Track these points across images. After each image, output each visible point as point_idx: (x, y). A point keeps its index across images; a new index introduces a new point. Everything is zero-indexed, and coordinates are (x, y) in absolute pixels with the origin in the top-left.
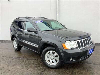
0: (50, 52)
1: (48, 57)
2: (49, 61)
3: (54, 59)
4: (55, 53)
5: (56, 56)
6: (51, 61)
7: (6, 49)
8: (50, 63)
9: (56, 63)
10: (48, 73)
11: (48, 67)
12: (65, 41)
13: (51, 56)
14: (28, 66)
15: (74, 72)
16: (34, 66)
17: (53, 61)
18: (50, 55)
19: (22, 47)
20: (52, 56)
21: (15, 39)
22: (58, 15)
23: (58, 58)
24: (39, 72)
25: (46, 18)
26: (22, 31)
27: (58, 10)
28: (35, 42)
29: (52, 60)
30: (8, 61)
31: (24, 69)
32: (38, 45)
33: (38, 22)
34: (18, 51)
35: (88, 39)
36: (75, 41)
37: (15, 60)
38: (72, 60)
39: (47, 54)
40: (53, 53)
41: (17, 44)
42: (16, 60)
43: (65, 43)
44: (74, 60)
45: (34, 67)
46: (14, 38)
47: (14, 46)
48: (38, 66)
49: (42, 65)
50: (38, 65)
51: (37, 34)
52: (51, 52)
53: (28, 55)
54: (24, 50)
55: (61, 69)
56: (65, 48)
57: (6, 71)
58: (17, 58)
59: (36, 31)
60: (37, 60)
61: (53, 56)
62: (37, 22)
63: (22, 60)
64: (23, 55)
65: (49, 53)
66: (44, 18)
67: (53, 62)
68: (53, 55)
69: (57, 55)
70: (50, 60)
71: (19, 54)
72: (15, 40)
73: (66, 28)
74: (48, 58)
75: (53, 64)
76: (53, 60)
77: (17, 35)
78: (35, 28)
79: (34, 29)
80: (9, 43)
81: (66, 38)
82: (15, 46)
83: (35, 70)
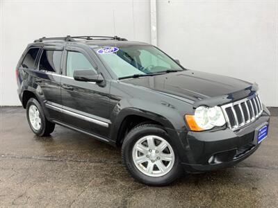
0: (146, 141)
1: (140, 154)
2: (145, 164)
3: (158, 158)
4: (161, 141)
5: (166, 151)
6: (151, 165)
7: (8, 131)
8: (148, 172)
9: (164, 171)
10: (145, 200)
11: (143, 183)
12: (194, 108)
13: (150, 151)
14: (82, 180)
15: (218, 195)
16: (99, 180)
17: (155, 165)
18: (148, 149)
19: (56, 125)
20: (154, 151)
21: (34, 101)
22: (154, 28)
23: (171, 158)
24: (118, 197)
25: (123, 40)
26: (48, 78)
27: (155, 14)
28: (91, 108)
29: (153, 161)
30: (21, 169)
31: (72, 192)
32: (109, 121)
33: (103, 53)
34: (44, 136)
35: (252, 100)
36: (219, 106)
37: (39, 164)
38: (213, 162)
39: (138, 146)
40: (157, 143)
41: (40, 116)
42: (44, 163)
43: (193, 114)
44: (217, 162)
45: (101, 183)
46: (30, 101)
47: (31, 122)
48: (113, 181)
49: (123, 177)
50: (111, 177)
51: (103, 87)
52: (150, 138)
53: (77, 149)
54: (61, 134)
55: (179, 185)
56: (194, 127)
57: (19, 201)
58: (46, 159)
59: (100, 78)
60: (105, 163)
61: (157, 152)
62: (101, 52)
63: (61, 163)
64: (61, 148)
65: (145, 144)
66: (118, 39)
67: (156, 168)
68: (156, 148)
69: (167, 147)
70: (147, 162)
71: (48, 145)
72: (34, 106)
73: (184, 69)
74: (141, 157)
75: (157, 174)
76: (155, 163)
77: (39, 90)
78: (96, 69)
79: (96, 72)
80: (14, 112)
81: (194, 99)
82: (36, 123)
83: (104, 192)
